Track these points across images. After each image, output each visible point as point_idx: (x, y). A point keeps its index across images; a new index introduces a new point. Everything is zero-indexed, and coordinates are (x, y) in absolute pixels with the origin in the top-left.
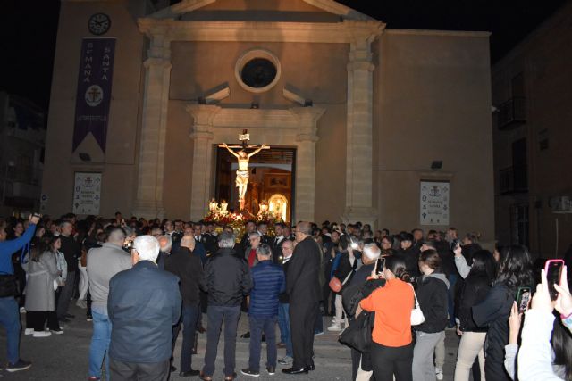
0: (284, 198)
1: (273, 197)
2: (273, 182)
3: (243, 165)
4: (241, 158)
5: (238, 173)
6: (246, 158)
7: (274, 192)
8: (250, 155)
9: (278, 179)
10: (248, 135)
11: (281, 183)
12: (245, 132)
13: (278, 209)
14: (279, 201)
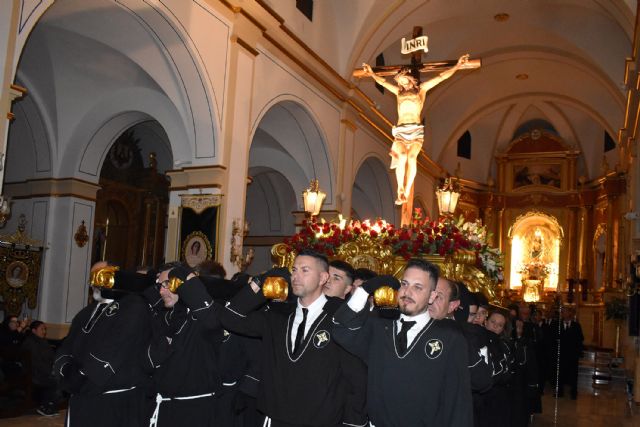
0: (553, 223)
1: (522, 223)
2: (521, 178)
3: (410, 109)
4: (403, 91)
5: (395, 131)
6: (415, 91)
7: (522, 206)
8: (427, 86)
9: (535, 171)
10: (424, 39)
11: (544, 180)
12: (418, 32)
13: (536, 253)
14: (539, 233)
